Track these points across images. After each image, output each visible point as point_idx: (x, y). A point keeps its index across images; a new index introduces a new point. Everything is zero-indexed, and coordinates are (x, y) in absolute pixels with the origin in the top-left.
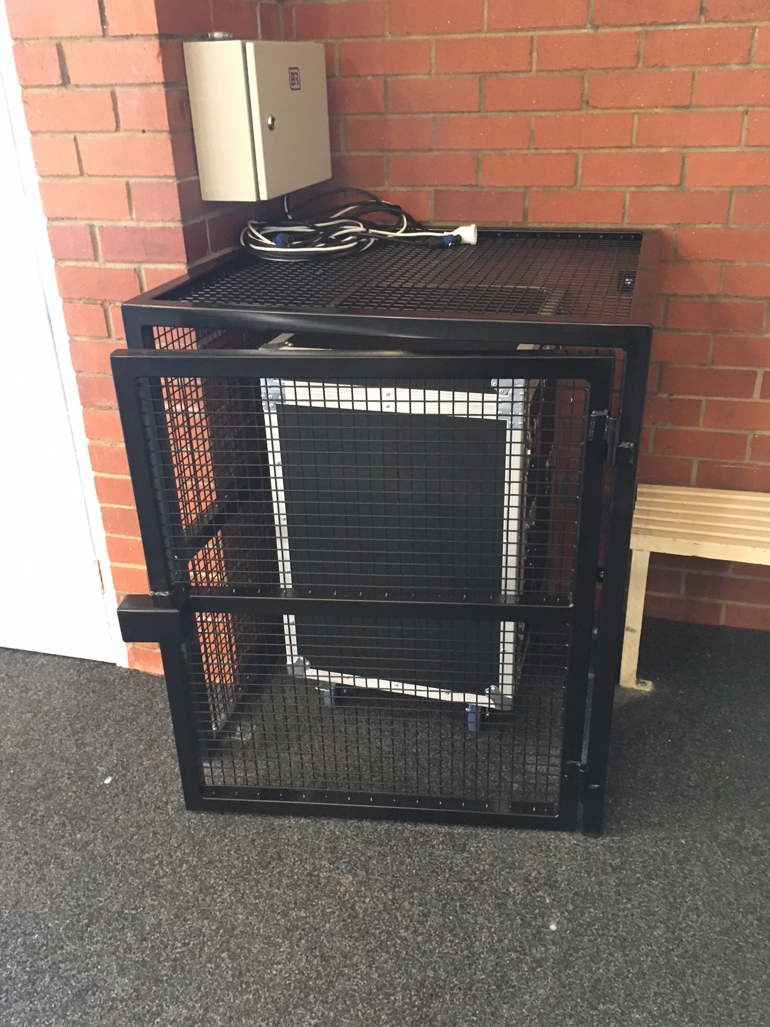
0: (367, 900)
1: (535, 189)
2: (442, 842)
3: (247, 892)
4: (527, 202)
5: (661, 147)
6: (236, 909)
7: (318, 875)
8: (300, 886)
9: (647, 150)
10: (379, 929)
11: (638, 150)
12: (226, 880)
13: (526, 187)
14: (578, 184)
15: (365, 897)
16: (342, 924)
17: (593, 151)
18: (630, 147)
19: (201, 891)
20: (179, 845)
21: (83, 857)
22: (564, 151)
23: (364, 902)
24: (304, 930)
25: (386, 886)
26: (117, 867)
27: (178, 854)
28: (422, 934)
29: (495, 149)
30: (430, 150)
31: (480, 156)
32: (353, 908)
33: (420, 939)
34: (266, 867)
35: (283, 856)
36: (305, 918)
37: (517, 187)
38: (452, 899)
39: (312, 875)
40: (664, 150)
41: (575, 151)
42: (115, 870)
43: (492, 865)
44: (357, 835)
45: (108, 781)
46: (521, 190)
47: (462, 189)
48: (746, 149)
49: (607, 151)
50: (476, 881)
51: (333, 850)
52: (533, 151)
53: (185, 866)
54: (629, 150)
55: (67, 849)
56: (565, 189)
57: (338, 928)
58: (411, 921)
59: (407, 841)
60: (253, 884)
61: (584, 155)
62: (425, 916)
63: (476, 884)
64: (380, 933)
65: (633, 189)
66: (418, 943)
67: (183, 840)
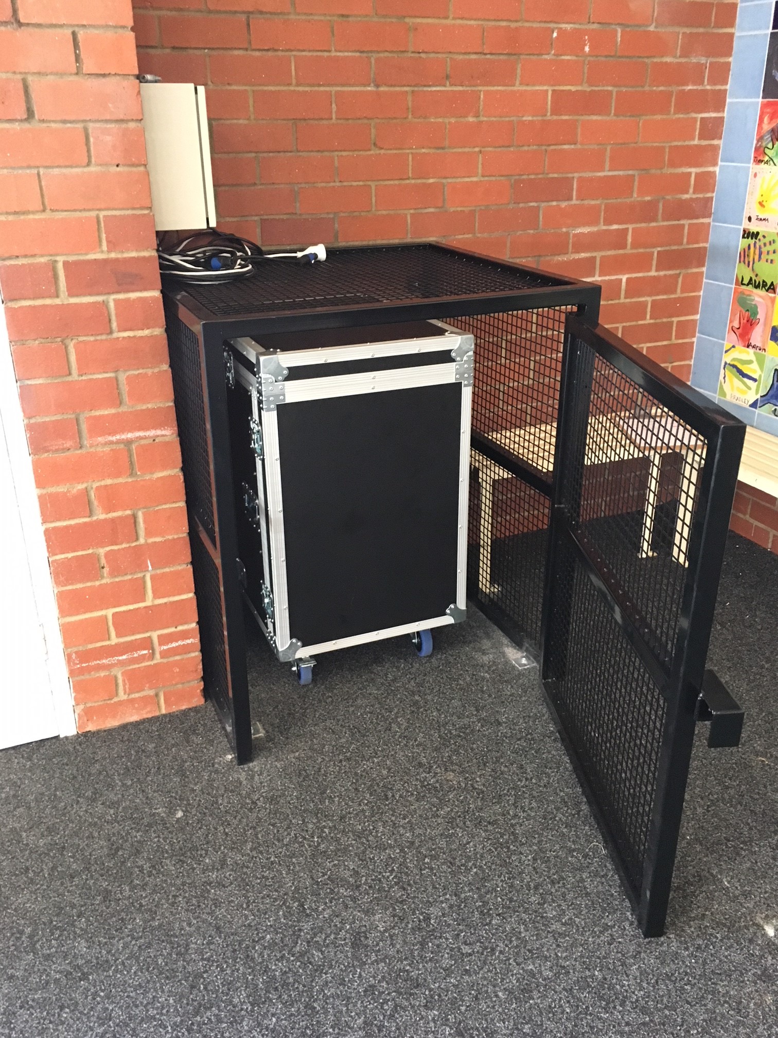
0: (478, 779)
1: (342, 214)
2: (482, 726)
3: (393, 818)
4: (336, 226)
5: (429, 178)
6: (398, 832)
7: (429, 784)
8: (424, 796)
9: (419, 181)
10: (504, 790)
11: (413, 181)
12: (368, 821)
13: (335, 213)
14: (373, 209)
15: (474, 779)
16: (479, 800)
17: (382, 183)
18: (408, 179)
19: (359, 836)
20: (304, 821)
21: (232, 870)
22: (361, 183)
23: (477, 782)
24: (459, 816)
25: (479, 766)
26: (272, 859)
27: (310, 826)
28: (531, 779)
29: (308, 183)
30: (255, 184)
31: (296, 189)
32: (474, 788)
33: (534, 781)
34: (387, 799)
35: (390, 787)
36: (452, 810)
37: (328, 213)
38: (526, 751)
39: (425, 786)
40: (431, 181)
41: (369, 183)
42: (272, 863)
43: (526, 723)
44: (424, 749)
45: (180, 814)
46: (331, 216)
47: (285, 217)
48: (482, 179)
49: (392, 182)
50: (527, 735)
51: (420, 765)
52: (338, 184)
53: (326, 830)
54: (408, 181)
55: (210, 874)
56: (365, 214)
57: (480, 804)
58: (518, 775)
59: (460, 736)
60: (391, 813)
61: (376, 186)
62: (522, 768)
63: (529, 736)
64: (508, 791)
65: (412, 211)
66: (536, 784)
67: (302, 816)
